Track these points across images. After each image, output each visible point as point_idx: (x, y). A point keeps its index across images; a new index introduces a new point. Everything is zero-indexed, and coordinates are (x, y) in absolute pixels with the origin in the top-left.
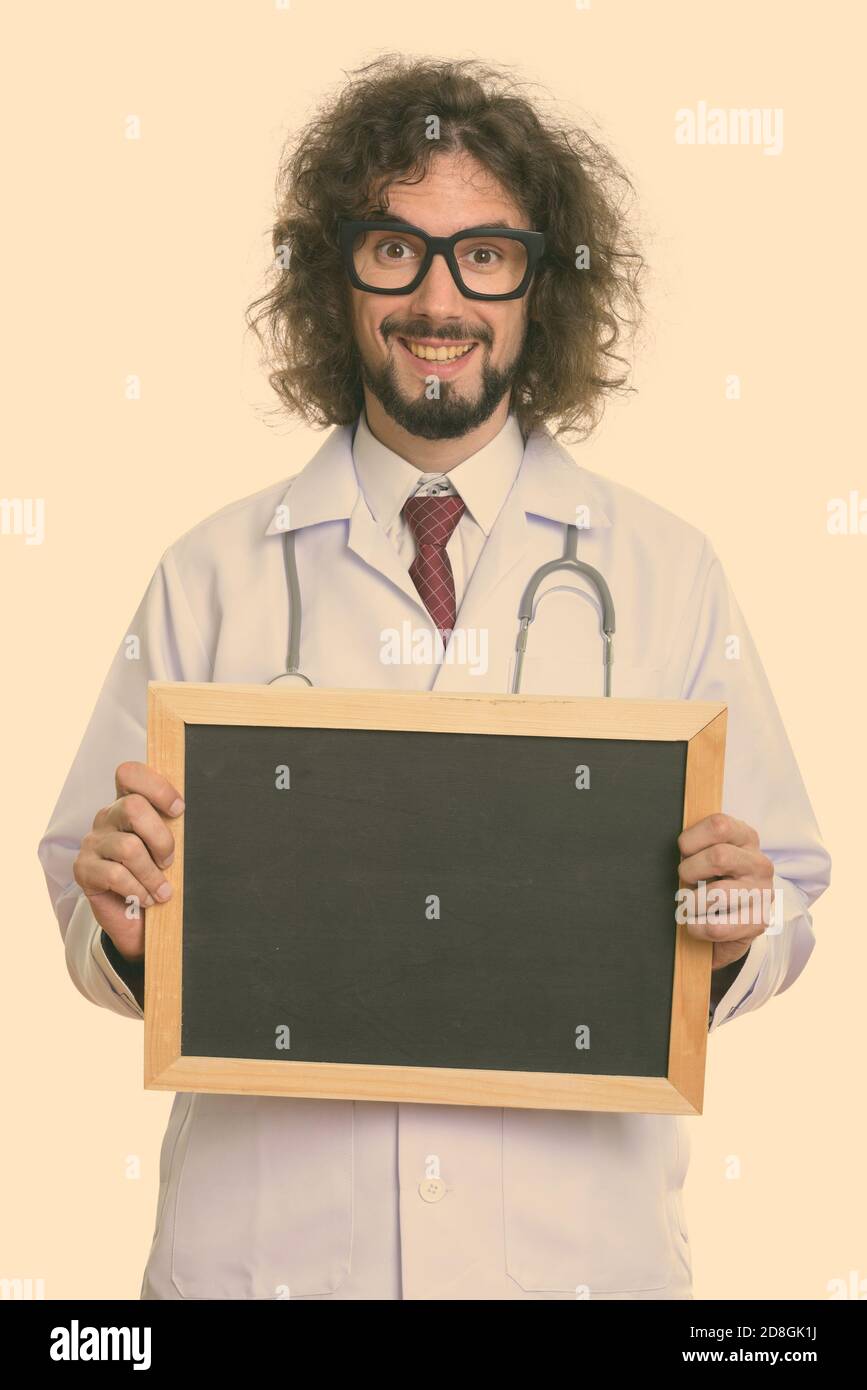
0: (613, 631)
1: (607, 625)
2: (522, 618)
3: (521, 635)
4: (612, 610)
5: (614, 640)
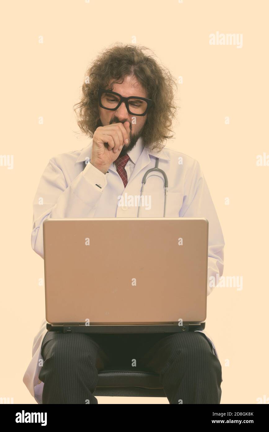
0: (167, 187)
1: (166, 185)
2: (142, 183)
3: (142, 188)
4: (168, 182)
5: (167, 189)
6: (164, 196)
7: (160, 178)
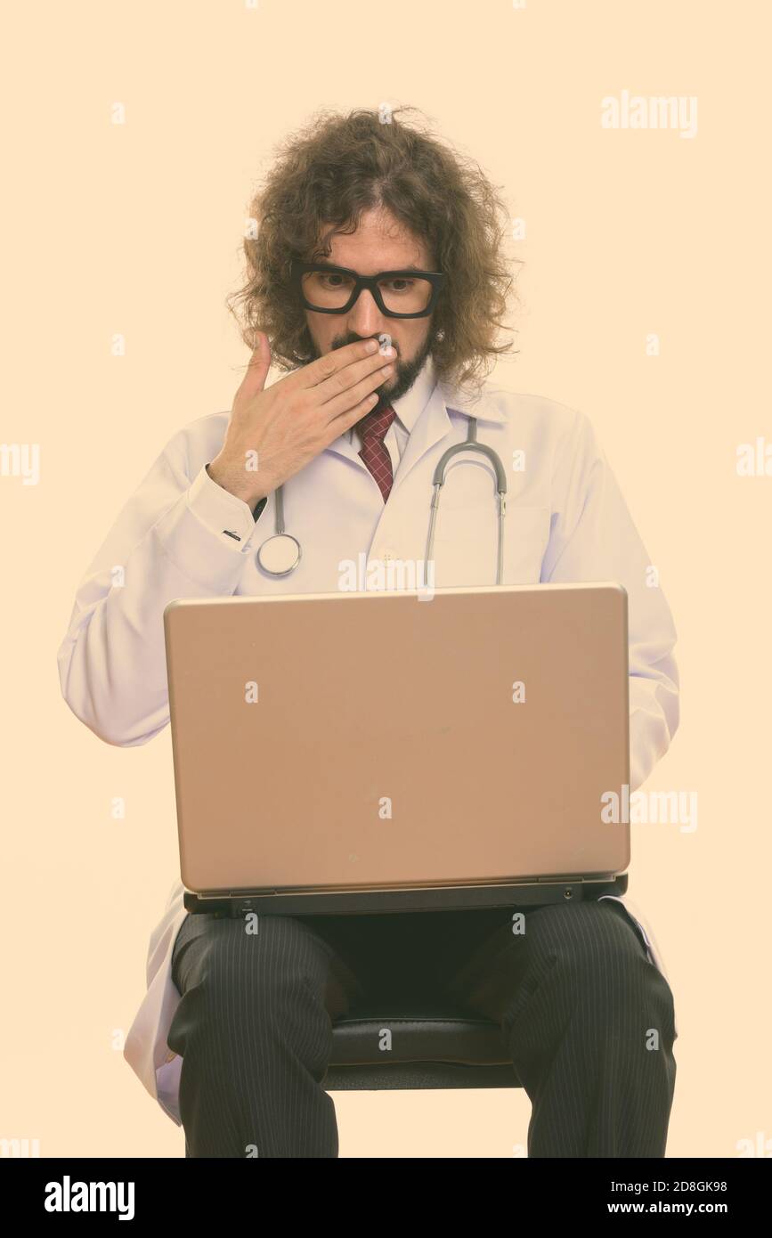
0: (505, 492)
1: (500, 487)
2: (435, 484)
3: (435, 498)
4: (504, 477)
5: (506, 498)
6: (497, 519)
7: (482, 468)
